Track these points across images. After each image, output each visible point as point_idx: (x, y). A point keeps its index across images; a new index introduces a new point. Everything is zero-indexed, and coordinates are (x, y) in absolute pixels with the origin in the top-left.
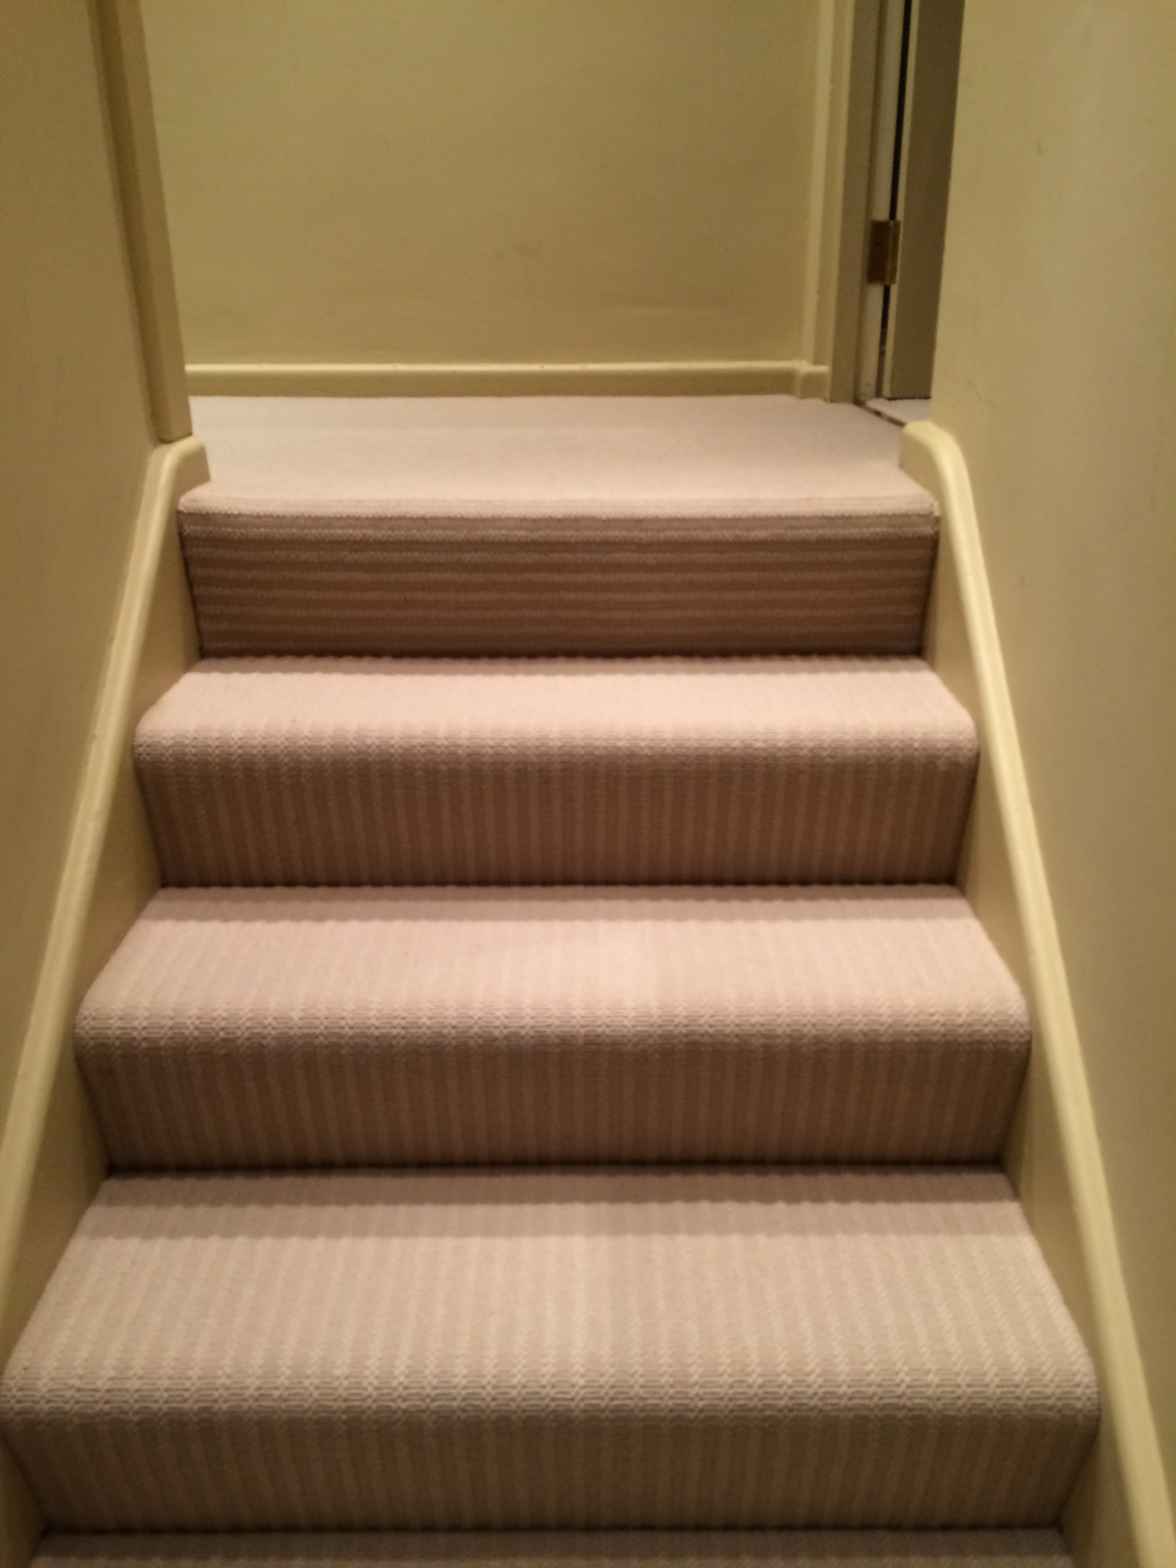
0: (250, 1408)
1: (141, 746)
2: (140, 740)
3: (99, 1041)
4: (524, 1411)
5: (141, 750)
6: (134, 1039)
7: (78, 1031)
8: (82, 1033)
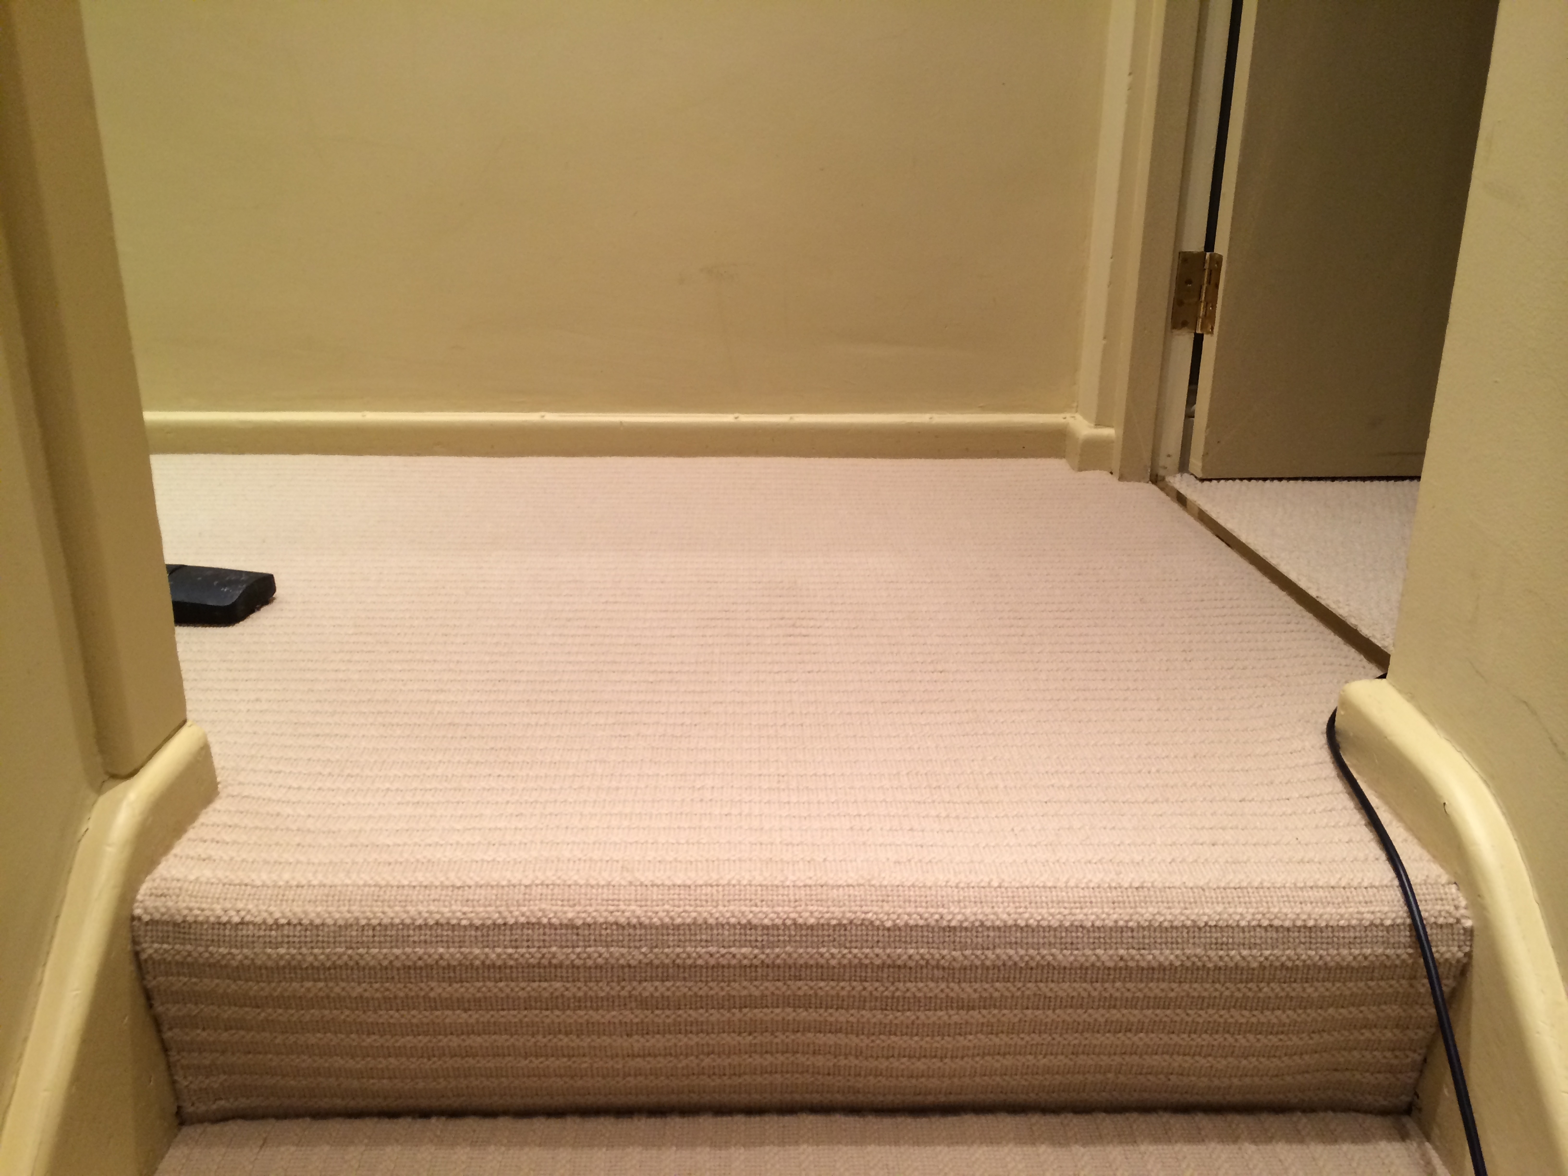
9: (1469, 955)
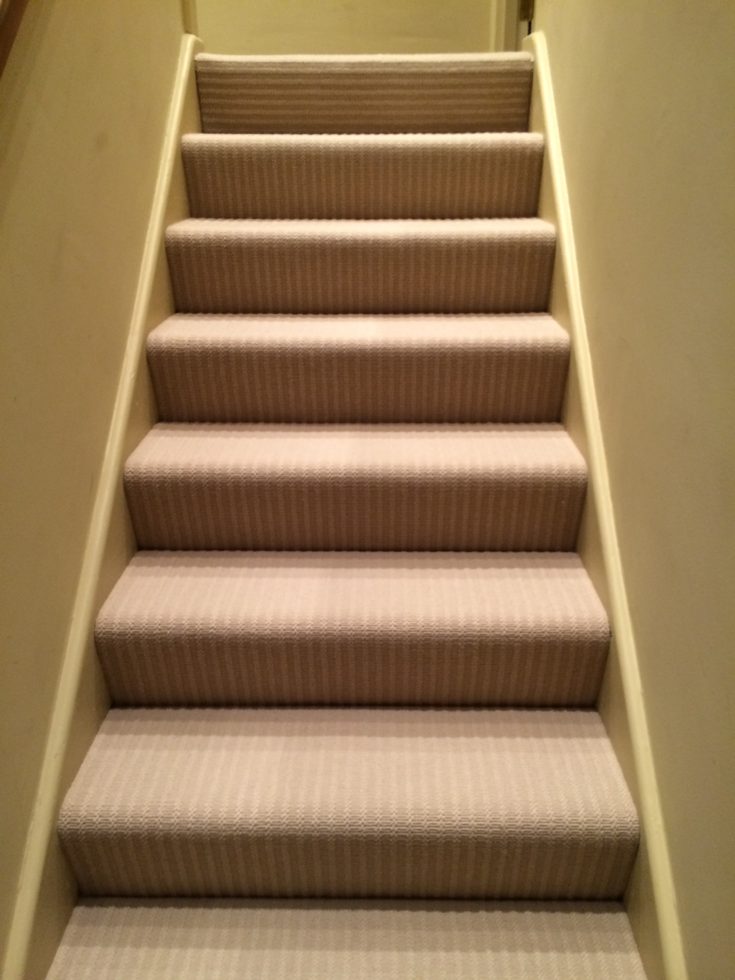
0: (243, 347)
1: (184, 143)
2: (183, 141)
3: (176, 240)
4: (348, 349)
5: (184, 145)
6: (189, 239)
7: (166, 236)
8: (169, 237)
9: (532, 69)
